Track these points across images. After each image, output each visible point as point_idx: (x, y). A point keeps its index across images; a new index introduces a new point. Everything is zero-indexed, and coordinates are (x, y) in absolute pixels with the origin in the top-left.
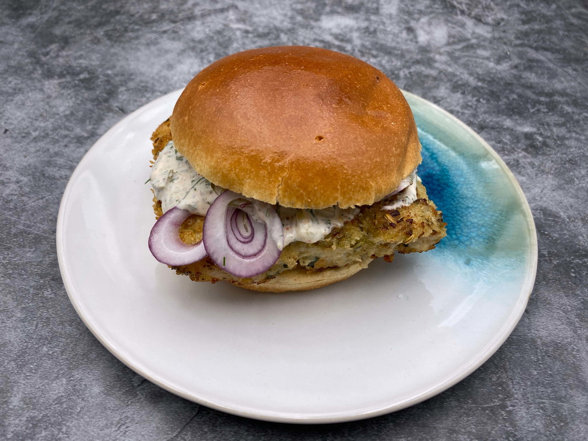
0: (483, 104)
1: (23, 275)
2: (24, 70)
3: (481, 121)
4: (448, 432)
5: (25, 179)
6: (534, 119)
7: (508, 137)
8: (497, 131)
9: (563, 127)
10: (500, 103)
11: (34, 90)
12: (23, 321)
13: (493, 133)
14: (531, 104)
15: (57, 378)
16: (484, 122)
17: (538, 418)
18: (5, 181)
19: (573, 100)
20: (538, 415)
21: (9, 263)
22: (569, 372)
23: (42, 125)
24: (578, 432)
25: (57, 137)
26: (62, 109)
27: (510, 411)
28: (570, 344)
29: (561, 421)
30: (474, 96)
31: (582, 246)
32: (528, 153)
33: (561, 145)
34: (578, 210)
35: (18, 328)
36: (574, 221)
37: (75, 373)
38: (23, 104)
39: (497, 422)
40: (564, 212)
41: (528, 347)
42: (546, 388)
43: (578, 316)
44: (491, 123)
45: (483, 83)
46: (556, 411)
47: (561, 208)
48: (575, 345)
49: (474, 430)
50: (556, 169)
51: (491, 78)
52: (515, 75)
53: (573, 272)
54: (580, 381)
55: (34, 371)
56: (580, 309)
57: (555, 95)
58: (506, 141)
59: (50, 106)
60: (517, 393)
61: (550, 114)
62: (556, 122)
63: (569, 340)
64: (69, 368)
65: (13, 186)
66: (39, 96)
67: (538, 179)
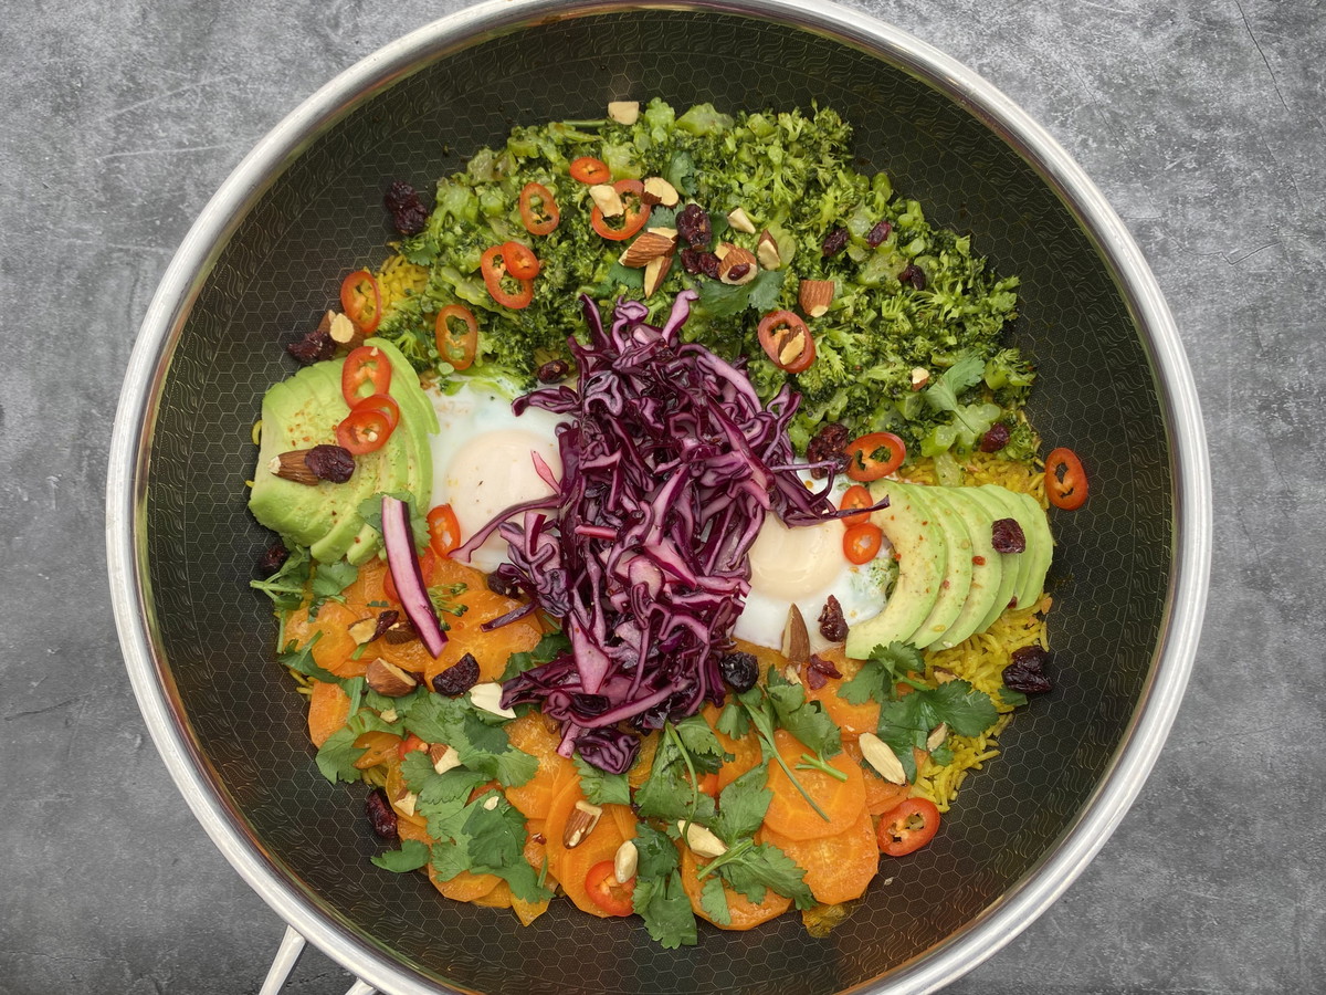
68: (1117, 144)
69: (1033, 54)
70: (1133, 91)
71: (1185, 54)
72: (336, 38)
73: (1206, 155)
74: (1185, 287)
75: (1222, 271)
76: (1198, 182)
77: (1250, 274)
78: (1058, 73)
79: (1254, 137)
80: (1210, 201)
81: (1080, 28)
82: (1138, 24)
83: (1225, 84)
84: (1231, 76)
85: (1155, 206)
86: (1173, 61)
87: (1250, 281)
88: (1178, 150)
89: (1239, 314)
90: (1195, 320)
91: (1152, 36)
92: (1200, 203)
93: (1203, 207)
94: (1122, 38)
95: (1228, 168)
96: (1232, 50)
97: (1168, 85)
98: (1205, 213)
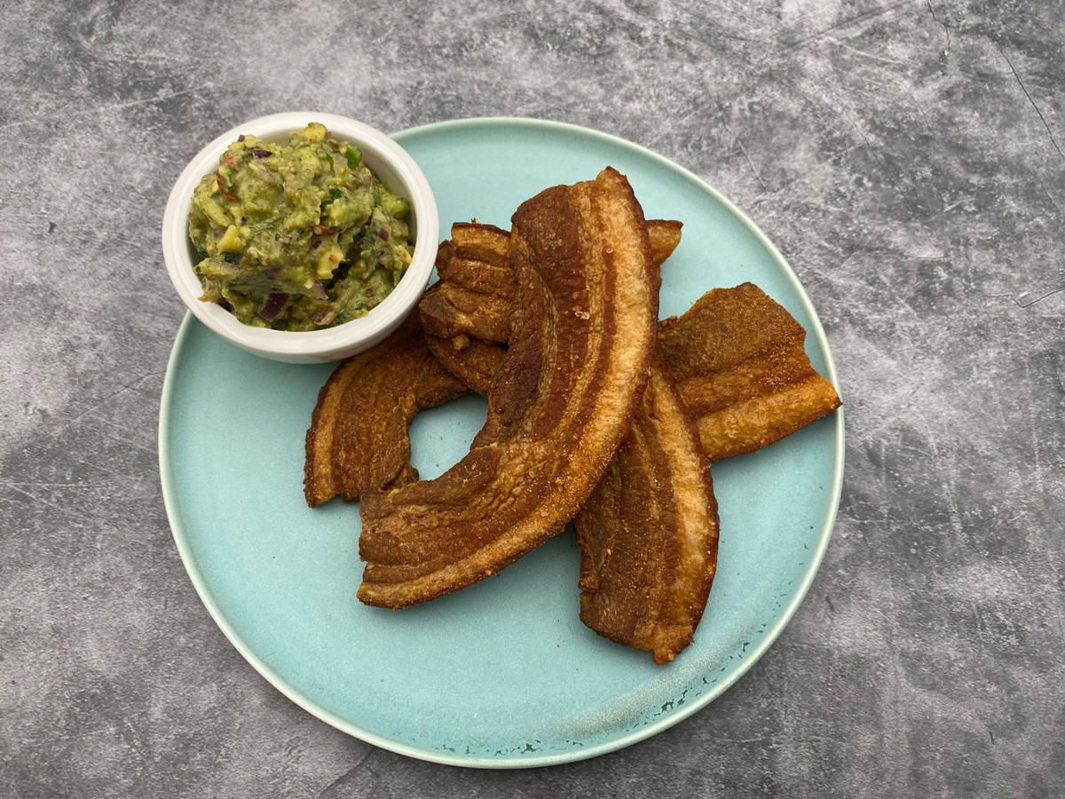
0: (866, 190)
1: (134, 522)
2: (57, 75)
3: (854, 232)
4: (690, 773)
5: (103, 338)
6: (946, 230)
7: (891, 270)
8: (876, 257)
9: (991, 250)
10: (896, 188)
11: (83, 127)
12: (146, 595)
13: (868, 261)
14: (950, 191)
15: (204, 682)
16: (858, 235)
17: (805, 760)
18: (74, 342)
19: (1029, 184)
20: (806, 757)
21: (111, 501)
22: (863, 700)
23: (110, 213)
24: (851, 782)
25: (139, 245)
26: (138, 176)
27: (774, 749)
28: (877, 659)
29: (833, 766)
30: (854, 170)
31: (943, 501)
32: (914, 308)
33: (974, 292)
34: (958, 434)
35: (142, 606)
36: (944, 455)
37: (226, 675)
38: (69, 163)
39: (753, 763)
40: (937, 437)
41: (820, 662)
42: (827, 721)
43: (901, 618)
44: (870, 238)
45: (878, 136)
46: (830, 752)
47: (933, 428)
48: (883, 662)
49: (722, 773)
50: (951, 344)
51: (897, 122)
52: (943, 115)
53: (916, 548)
54: (874, 713)
55: (173, 672)
56: (906, 608)
57: (999, 171)
58: (885, 279)
59: (116, 168)
60: (787, 727)
61: (977, 217)
62: (981, 238)
63: (877, 654)
64: (218, 669)
65: (89, 354)
66: (94, 143)
67: (916, 366)
68: (893, 184)
69: (804, 95)
70: (905, 136)
71: (956, 104)
72: (87, 44)
73: (985, 199)
74: (974, 328)
75: (1012, 314)
76: (979, 225)
77: (1044, 318)
78: (830, 115)
79: (1033, 184)
80: (993, 244)
81: (851, 74)
82: (909, 73)
83: (1000, 133)
84: (1003, 126)
85: (936, 246)
86: (945, 110)
87: (1044, 325)
88: (956, 193)
89: (1036, 359)
90: (989, 363)
91: (923, 86)
92: (984, 245)
93: (987, 249)
94: (893, 86)
95: (1009, 213)
96: (1004, 103)
97: (941, 132)
98: (989, 256)
